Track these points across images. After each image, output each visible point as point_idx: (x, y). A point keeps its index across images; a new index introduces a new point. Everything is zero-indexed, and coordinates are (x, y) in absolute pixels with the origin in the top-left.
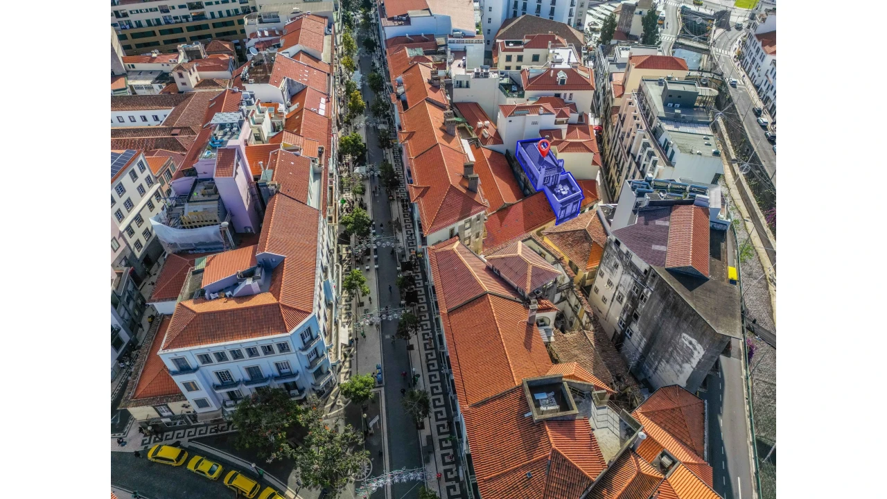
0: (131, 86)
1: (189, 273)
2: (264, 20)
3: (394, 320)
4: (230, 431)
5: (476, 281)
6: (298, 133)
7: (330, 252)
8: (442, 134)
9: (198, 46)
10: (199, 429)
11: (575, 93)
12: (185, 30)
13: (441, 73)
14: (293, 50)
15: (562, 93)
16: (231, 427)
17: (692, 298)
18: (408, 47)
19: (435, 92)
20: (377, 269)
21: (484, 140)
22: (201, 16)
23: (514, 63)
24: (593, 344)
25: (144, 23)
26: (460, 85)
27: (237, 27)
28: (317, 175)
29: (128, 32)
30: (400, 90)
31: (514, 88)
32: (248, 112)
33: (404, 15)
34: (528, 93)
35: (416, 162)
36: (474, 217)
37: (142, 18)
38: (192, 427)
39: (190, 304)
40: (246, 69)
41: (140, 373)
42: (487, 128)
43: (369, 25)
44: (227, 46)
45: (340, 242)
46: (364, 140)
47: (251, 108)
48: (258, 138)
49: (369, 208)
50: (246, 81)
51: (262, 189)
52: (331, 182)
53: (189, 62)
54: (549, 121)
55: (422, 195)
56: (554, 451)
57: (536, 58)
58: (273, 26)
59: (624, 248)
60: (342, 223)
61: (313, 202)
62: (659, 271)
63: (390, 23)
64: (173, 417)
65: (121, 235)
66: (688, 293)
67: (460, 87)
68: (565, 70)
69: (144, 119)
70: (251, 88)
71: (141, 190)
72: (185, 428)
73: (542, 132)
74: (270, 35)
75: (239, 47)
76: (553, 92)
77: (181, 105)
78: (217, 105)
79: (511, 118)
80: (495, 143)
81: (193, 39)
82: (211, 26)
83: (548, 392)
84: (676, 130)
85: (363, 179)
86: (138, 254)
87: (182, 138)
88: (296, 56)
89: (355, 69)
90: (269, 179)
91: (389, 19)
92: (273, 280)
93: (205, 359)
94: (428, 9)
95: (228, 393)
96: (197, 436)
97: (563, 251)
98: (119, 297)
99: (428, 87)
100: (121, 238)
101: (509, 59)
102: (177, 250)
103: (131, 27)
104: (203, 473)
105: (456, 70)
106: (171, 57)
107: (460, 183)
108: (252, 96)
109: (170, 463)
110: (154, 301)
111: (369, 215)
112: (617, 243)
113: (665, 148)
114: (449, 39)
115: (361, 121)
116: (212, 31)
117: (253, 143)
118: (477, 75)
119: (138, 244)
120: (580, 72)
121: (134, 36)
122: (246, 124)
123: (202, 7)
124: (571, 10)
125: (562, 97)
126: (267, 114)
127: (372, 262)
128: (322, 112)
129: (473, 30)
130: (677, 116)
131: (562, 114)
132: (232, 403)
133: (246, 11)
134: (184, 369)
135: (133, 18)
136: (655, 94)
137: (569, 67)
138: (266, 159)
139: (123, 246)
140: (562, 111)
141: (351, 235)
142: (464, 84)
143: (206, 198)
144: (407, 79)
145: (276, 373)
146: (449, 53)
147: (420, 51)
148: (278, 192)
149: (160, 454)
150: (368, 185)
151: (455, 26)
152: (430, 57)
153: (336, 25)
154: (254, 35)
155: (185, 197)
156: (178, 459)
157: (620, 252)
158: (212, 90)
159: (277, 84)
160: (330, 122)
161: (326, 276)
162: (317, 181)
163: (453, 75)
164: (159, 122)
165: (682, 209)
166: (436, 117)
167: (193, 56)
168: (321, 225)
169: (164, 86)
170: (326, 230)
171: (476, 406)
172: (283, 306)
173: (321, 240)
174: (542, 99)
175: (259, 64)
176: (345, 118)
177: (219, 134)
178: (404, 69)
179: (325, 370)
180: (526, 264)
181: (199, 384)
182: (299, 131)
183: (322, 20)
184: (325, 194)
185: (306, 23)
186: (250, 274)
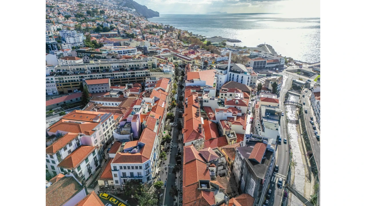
0: (111, 95)
1: (121, 146)
2: (151, 78)
3: (172, 168)
4: (122, 193)
5: (194, 156)
6: (155, 112)
7: (157, 146)
8: (195, 115)
9: (131, 85)
10: (113, 191)
11: (241, 107)
12: (128, 79)
13: (199, 97)
14: (158, 88)
15: (237, 106)
16: (122, 192)
17: (253, 167)
18: (192, 89)
19: (196, 103)
20: (171, 154)
21: (210, 118)
22: (134, 76)
23: (224, 96)
24: (228, 181)
25: (118, 77)
26: (205, 101)
27: (143, 79)
28: (158, 124)
29: (113, 80)
30: (186, 102)
31: (223, 104)
32: (143, 105)
33: (192, 80)
34: (226, 106)
35: (186, 122)
36: (199, 140)
37: (118, 76)
38: (112, 190)
39: (120, 153)
40: (144, 93)
41: (102, 172)
42: (212, 115)
43: (182, 81)
44: (140, 85)
45: (161, 144)
46: (174, 115)
47: (144, 104)
48: (144, 112)
49: (172, 136)
50: (144, 97)
51: (142, 126)
52: (162, 126)
53: (128, 89)
54: (230, 115)
55: (185, 132)
56: (202, 197)
57: (231, 95)
58: (154, 80)
59: (239, 153)
60: (163, 139)
61: (155, 131)
62: (246, 159)
63: (188, 82)
64: (108, 186)
65: (103, 135)
66: (252, 166)
67: (206, 102)
68: (238, 100)
69: (113, 104)
70: (145, 99)
71: (111, 124)
72: (110, 190)
73: (228, 118)
74: (152, 83)
75: (143, 85)
76: (234, 106)
77: (124, 101)
78: (135, 103)
79: (218, 113)
80: (213, 120)
81: (130, 82)
82: (136, 79)
83: (205, 184)
84: (267, 121)
85: (172, 127)
86: (106, 142)
87: (123, 111)
88: (158, 90)
89: (176, 93)
90: (145, 123)
91: (187, 81)
92: (141, 150)
93: (121, 168)
94: (200, 79)
95: (124, 179)
96: (113, 193)
97: (227, 154)
98: (100, 152)
99: (194, 101)
100: (103, 137)
101: (222, 95)
102: (118, 140)
103: (114, 78)
104: (113, 202)
105: (205, 97)
106: (123, 87)
107: (197, 130)
108: (144, 101)
109: (105, 198)
110: (110, 153)
111: (171, 137)
112: (238, 151)
113: (263, 126)
114: (204, 88)
115: (174, 109)
116: (136, 80)
117: (142, 114)
118: (211, 99)
119: (106, 139)
120: (243, 101)
121: (114, 81)
122: (141, 109)
123: (135, 74)
124: (248, 80)
125: (237, 108)
126: (147, 106)
127: (170, 151)
128: (163, 106)
129: (212, 86)
130: (268, 117)
131: (234, 113)
132: (124, 183)
133: (147, 75)
134: (115, 170)
135: (115, 76)
136: (263, 110)
137: (240, 99)
138: (145, 118)
139: (103, 138)
140: (234, 112)
141: (165, 142)
142: (207, 101)
143: (128, 127)
144: (189, 99)
145: (137, 176)
146: (204, 92)
147: (195, 91)
148: (146, 127)
149: (103, 195)
150: (173, 128)
151: (206, 84)
152: (197, 93)
153: (172, 81)
154: (148, 83)
155: (122, 127)
156: (107, 197)
157: (238, 154)
158: (133, 98)
159: (152, 98)
160: (164, 109)
161: (155, 151)
162: (157, 126)
163: (203, 98)
164: (116, 106)
165: (259, 143)
166: (194, 110)
167: (130, 87)
168: (156, 137)
169: (120, 95)
170: (157, 139)
171: (187, 186)
172: (143, 156)
173: (155, 141)
174: (230, 108)
175: (148, 92)
176: (170, 108)
177: (134, 111)
178: (189, 96)
179: (150, 178)
180: (209, 153)
181: (118, 175)
182: (155, 111)
183: (168, 80)
184: (159, 129)
185: (163, 81)
186: (136, 147)
